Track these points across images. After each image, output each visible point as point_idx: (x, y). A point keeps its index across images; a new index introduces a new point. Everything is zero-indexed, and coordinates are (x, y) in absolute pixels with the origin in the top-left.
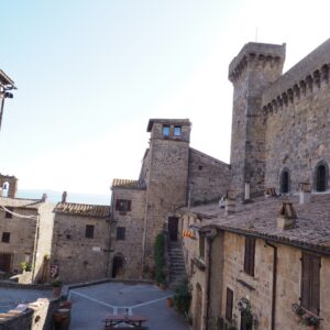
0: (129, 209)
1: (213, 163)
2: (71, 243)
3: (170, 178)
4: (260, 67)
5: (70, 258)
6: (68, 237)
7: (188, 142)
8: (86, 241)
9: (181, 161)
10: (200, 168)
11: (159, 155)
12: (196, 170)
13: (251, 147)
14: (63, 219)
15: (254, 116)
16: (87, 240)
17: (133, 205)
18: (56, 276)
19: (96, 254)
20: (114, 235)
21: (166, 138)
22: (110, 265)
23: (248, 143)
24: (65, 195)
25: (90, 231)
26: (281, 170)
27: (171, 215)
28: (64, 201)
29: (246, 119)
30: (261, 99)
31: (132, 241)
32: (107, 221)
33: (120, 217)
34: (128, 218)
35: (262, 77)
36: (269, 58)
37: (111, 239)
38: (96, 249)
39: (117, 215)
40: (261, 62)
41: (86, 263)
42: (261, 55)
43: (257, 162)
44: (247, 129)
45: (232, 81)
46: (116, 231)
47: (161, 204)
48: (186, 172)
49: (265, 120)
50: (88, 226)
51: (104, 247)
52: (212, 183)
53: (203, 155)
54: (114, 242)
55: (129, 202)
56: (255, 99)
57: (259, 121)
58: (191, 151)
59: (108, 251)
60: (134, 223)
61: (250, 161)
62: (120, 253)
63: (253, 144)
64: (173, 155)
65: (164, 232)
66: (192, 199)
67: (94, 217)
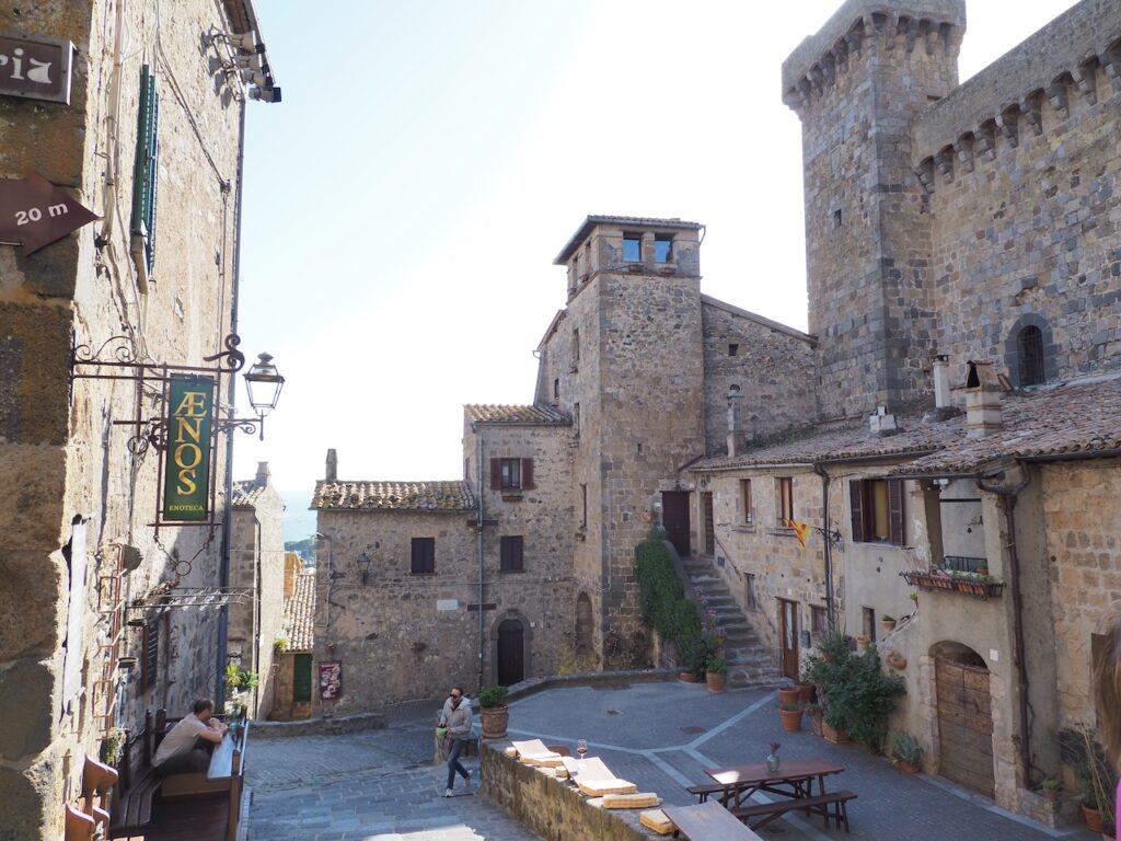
0: (529, 484)
1: (766, 334)
2: (370, 593)
3: (657, 381)
4: (900, 52)
5: (372, 637)
6: (365, 578)
7: (695, 276)
8: (415, 584)
9: (683, 334)
10: (733, 349)
11: (621, 319)
12: (722, 356)
13: (897, 274)
14: (344, 527)
15: (897, 188)
16: (415, 580)
17: (539, 470)
18: (338, 694)
19: (447, 618)
20: (494, 561)
21: (637, 270)
22: (491, 646)
23: (887, 262)
24: (332, 460)
25: (423, 557)
26: (1009, 324)
27: (667, 485)
28: (331, 477)
29: (873, 200)
30: (910, 140)
31: (543, 574)
32: (472, 523)
33: (506, 507)
34: (528, 509)
35: (907, 81)
36: (925, 24)
37: (486, 573)
38: (446, 605)
39: (496, 502)
40: (902, 38)
41: (420, 648)
42: (904, 20)
43: (914, 314)
44: (881, 227)
45: (794, 106)
46: (497, 549)
47: (639, 458)
48: (698, 363)
49: (925, 199)
50: (415, 541)
51: (468, 597)
52: (771, 390)
53: (737, 314)
54: (494, 579)
55: (528, 464)
56: (895, 141)
57: (910, 203)
58: (707, 303)
59: (479, 608)
60: (548, 521)
61: (897, 312)
62: (514, 611)
63: (898, 265)
64: (660, 317)
65: (653, 534)
66: (739, 434)
67: (432, 513)
